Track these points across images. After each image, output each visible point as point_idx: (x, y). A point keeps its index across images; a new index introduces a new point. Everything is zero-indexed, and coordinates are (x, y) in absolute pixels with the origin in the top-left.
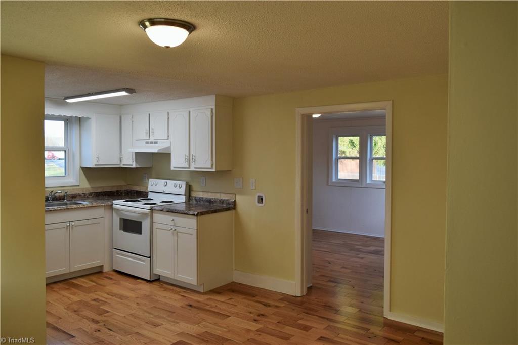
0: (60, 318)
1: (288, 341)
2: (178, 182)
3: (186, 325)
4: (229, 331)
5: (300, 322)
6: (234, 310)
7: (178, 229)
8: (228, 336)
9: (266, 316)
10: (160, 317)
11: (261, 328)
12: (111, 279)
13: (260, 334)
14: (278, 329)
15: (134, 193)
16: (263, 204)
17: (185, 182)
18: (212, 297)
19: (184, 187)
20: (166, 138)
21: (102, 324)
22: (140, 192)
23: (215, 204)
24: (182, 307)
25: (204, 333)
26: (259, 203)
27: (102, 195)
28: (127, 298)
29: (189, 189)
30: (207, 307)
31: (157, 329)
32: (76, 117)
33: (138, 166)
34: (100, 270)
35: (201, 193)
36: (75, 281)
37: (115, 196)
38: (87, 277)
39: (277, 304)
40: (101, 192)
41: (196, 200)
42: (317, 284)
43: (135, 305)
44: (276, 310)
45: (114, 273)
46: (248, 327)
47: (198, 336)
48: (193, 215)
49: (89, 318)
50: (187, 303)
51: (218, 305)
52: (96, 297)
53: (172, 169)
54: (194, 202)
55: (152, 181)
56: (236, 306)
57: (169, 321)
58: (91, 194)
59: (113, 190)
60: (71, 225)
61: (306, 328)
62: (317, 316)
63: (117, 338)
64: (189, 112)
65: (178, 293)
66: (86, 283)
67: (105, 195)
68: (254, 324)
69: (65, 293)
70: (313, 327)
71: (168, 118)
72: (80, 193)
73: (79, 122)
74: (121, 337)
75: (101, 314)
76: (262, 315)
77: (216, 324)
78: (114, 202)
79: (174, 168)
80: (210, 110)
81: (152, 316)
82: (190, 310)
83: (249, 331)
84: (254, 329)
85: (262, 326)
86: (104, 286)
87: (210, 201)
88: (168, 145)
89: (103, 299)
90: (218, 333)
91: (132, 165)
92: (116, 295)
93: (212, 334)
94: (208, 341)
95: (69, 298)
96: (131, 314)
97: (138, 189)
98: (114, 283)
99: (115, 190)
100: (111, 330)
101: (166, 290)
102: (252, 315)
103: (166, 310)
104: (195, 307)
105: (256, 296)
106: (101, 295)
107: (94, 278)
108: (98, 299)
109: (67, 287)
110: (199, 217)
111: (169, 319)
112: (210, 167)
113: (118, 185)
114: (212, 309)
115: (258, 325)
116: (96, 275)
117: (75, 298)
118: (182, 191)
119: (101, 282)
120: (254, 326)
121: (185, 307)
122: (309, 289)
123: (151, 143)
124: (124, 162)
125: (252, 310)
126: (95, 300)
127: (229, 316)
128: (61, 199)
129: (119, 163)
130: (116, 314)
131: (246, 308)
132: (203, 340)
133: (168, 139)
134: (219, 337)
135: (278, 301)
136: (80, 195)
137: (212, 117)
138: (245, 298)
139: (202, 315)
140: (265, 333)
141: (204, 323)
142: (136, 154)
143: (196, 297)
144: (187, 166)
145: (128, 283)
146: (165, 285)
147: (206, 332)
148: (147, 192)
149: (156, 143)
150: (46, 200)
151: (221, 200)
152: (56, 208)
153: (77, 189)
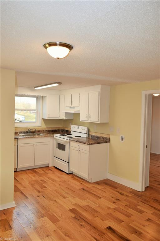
0: (25, 188)
1: (129, 218)
2: (83, 127)
3: (79, 199)
4: (99, 207)
5: (138, 207)
6: (104, 195)
7: (81, 151)
8: (98, 210)
9: (120, 200)
10: (68, 193)
11: (116, 208)
12: (52, 170)
13: (115, 211)
14: (125, 209)
16: (123, 141)
17: (87, 127)
18: (95, 186)
19: (86, 129)
20: (78, 106)
21: (41, 193)
23: (100, 139)
24: (79, 189)
25: (86, 206)
26: (121, 140)
27: (51, 131)
28: (55, 181)
29: (89, 131)
30: (91, 191)
31: (65, 200)
33: (66, 119)
34: (48, 166)
35: (94, 133)
36: (36, 170)
37: (57, 132)
38: (42, 168)
39: (128, 194)
41: (91, 136)
42: (151, 185)
43: (58, 186)
44: (126, 198)
45: (54, 168)
46: (109, 206)
47: (83, 207)
48: (88, 144)
49: (37, 189)
50: (82, 188)
51: (97, 191)
52: (42, 179)
53: (80, 121)
54: (91, 137)
55: (72, 126)
56: (106, 192)
57: (71, 196)
58: (46, 131)
60: (35, 145)
61: (141, 212)
62: (148, 205)
63: (46, 202)
64: (89, 93)
65: (79, 181)
66: (41, 171)
68: (113, 205)
69: (31, 175)
70: (145, 212)
71: (79, 97)
72: (42, 130)
73: (42, 98)
74: (47, 201)
75: (42, 188)
76: (118, 200)
77: (93, 201)
78: (55, 135)
79: (81, 120)
80: (98, 92)
81: (64, 192)
82: (83, 191)
83: (109, 208)
84: (112, 207)
85: (117, 206)
86: (47, 174)
87: (98, 138)
88: (79, 109)
89: (45, 181)
90: (93, 207)
91: (64, 118)
92: (51, 179)
93: (90, 207)
94: (87, 211)
95: (31, 178)
96: (55, 190)
97: (67, 129)
98: (52, 173)
99: (57, 129)
100: (44, 197)
101: (74, 179)
102: (113, 199)
103: (71, 190)
104: (86, 190)
105: (118, 188)
106: (45, 178)
107: (44, 169)
108: (43, 180)
109: (32, 172)
110: (90, 145)
111: (72, 195)
112: (97, 120)
113: (59, 127)
114: (93, 193)
115: (114, 205)
116: (46, 168)
117: (34, 178)
118: (85, 131)
119: (47, 172)
120: (113, 206)
121: (80, 190)
122: (146, 188)
123: (72, 108)
124: (60, 117)
125: (113, 196)
126: (42, 180)
127: (101, 198)
128: (33, 132)
129: (58, 117)
130: (49, 189)
131: (110, 194)
132: (85, 210)
133: (79, 106)
134: (93, 209)
135: (128, 193)
137: (99, 95)
138: (111, 189)
139: (87, 195)
140: (118, 211)
141: (88, 200)
142: (66, 113)
143: (87, 185)
144: (87, 120)
145: (58, 173)
146: (74, 177)
147: (88, 205)
148: (70, 131)
149: (74, 108)
150: (27, 132)
151: (103, 137)
152: (29, 136)
153: (40, 128)
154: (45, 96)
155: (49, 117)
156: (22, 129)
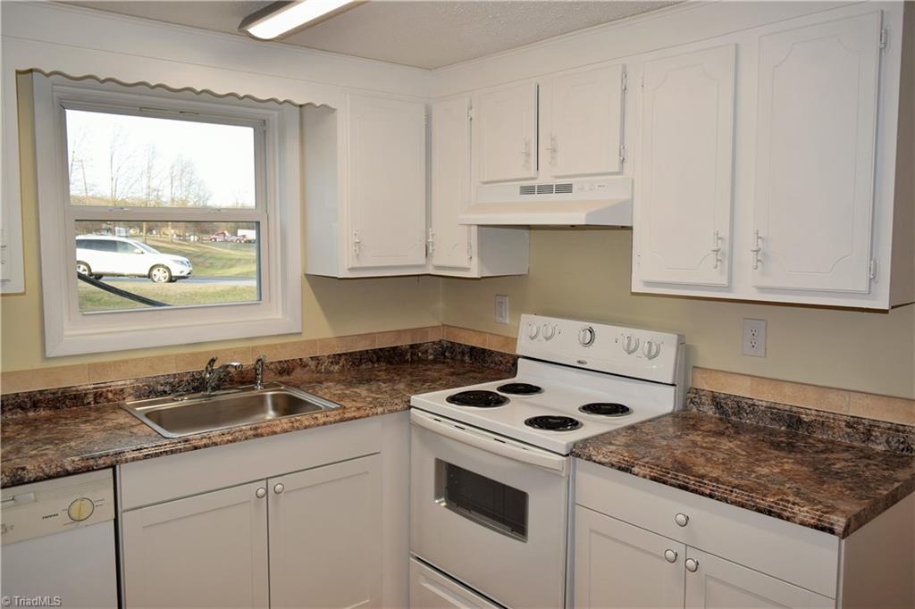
2: (643, 336)
15: (463, 354)
17: (673, 338)
19: (669, 353)
20: (613, 168)
22: (484, 351)
33: (487, 274)
35: (747, 383)
41: (717, 407)
48: (821, 528)
53: (636, 287)
54: (710, 412)
55: (531, 323)
58: (335, 359)
60: (271, 492)
64: (737, 47)
71: (624, 91)
72: (306, 357)
73: (298, 125)
78: (416, 399)
79: (648, 283)
88: (621, 196)
91: (467, 269)
97: (475, 341)
99: (405, 342)
112: (861, 286)
123: (546, 189)
124: (437, 261)
129: (422, 261)
133: (620, 172)
136: (303, 365)
142: (484, 229)
144: (723, 281)
148: (515, 359)
149: (566, 188)
150: (197, 385)
151: (853, 423)
152: (215, 432)
153: (295, 343)
154: (327, 110)
155: (357, 265)
156: (160, 358)
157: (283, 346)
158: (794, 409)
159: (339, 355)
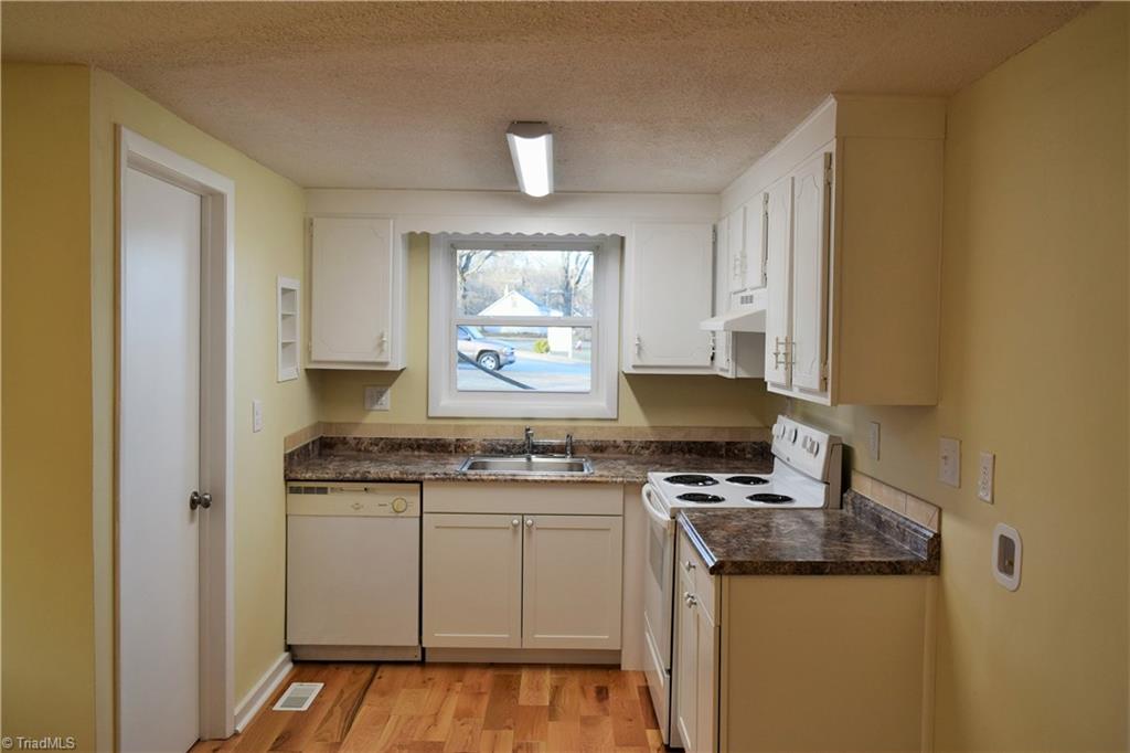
7: (699, 605)
12: (603, 699)
16: (1014, 580)
17: (826, 438)
19: (823, 451)
20: (762, 281)
26: (1001, 566)
32: (613, 236)
35: (869, 485)
37: (721, 456)
40: (680, 442)
53: (768, 387)
55: (780, 424)
58: (647, 445)
59: (715, 439)
60: (524, 525)
64: (793, 180)
67: (690, 452)
71: (767, 215)
72: (619, 440)
73: (619, 251)
80: (822, 162)
88: (763, 306)
91: (727, 370)
98: (585, 718)
99: (721, 438)
112: (817, 385)
113: (731, 425)
118: (818, 467)
123: (746, 300)
124: (718, 361)
129: (708, 363)
133: (766, 286)
136: (616, 446)
137: (829, 185)
149: (752, 299)
153: (610, 428)
155: (639, 363)
157: (601, 428)
158: (879, 508)
159: (652, 442)
